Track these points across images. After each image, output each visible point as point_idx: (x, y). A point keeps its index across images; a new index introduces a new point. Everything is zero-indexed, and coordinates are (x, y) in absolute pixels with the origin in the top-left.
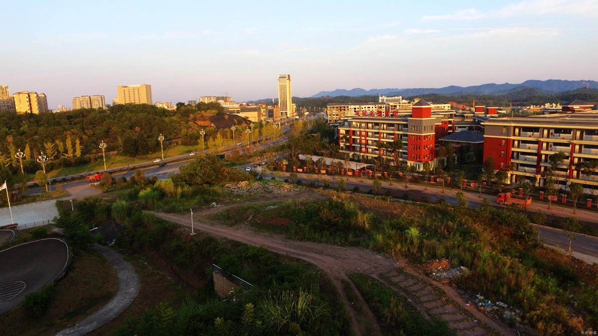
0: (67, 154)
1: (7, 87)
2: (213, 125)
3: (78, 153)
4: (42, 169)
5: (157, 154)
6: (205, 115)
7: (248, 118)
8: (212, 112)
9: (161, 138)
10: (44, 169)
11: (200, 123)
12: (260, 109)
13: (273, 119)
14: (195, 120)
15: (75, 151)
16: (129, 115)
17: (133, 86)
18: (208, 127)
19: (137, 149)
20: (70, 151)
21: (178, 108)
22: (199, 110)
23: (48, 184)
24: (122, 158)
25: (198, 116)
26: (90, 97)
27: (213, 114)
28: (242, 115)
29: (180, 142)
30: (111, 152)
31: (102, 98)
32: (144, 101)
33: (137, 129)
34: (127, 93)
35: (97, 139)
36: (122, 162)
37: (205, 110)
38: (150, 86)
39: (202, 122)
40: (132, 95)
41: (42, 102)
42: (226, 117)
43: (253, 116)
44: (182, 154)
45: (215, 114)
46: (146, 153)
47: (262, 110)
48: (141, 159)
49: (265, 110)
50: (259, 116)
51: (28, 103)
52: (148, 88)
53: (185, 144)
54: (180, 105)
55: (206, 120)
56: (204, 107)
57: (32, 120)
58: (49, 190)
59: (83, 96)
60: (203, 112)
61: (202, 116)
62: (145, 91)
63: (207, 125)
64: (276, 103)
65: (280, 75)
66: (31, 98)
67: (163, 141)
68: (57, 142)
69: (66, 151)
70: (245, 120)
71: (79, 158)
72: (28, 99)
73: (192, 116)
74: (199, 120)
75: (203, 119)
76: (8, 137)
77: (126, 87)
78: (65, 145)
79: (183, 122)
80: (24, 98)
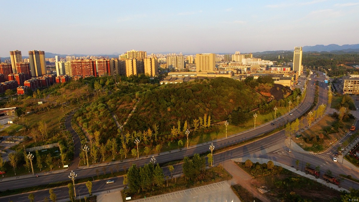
0: (204, 125)
3: (209, 124)
6: (265, 87)
14: (259, 90)
15: (207, 123)
17: (205, 54)
24: (231, 127)
25: (261, 88)
27: (270, 87)
30: (224, 122)
32: (211, 63)
33: (231, 100)
36: (232, 130)
37: (265, 83)
40: (204, 60)
42: (278, 89)
43: (287, 83)
45: (272, 88)
47: (292, 78)
48: (241, 127)
50: (291, 83)
51: (150, 64)
52: (214, 56)
53: (262, 114)
55: (267, 92)
56: (263, 81)
61: (264, 89)
62: (212, 58)
63: (268, 96)
68: (200, 119)
71: (210, 128)
72: (150, 62)
74: (262, 91)
75: (265, 91)
78: (203, 121)
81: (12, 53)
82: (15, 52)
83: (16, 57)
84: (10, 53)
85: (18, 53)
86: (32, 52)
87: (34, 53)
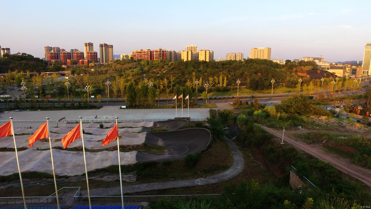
0: (219, 84)
1: (196, 47)
2: (308, 76)
3: (225, 85)
4: (206, 91)
5: (268, 91)
6: (303, 69)
7: (335, 73)
8: (310, 68)
9: (273, 81)
10: (207, 91)
11: (299, 74)
12: (345, 68)
13: (355, 76)
14: (296, 71)
15: (223, 83)
16: (255, 65)
17: (261, 48)
18: (304, 77)
19: (257, 86)
20: (221, 83)
21: (286, 64)
22: (300, 65)
23: (207, 99)
24: (248, 90)
25: (299, 70)
26: (235, 54)
27: (309, 69)
28: (331, 71)
29: (284, 85)
30: (242, 86)
31: (242, 55)
32: (266, 57)
33: (259, 74)
34: (256, 52)
35: (236, 78)
36: (248, 93)
37: (304, 66)
38: (271, 48)
39: (301, 74)
40: (259, 53)
41: (211, 55)
42: (319, 72)
43: (339, 73)
44: (285, 93)
45: (311, 69)
46: (263, 89)
47: (347, 69)
48: (259, 92)
49: (350, 68)
50: (344, 73)
51: (205, 56)
52: (269, 50)
53: (287, 86)
54: (288, 61)
55: (304, 72)
56: (304, 64)
57: (205, 65)
58: (207, 103)
59: (232, 53)
60: (302, 67)
61: (302, 70)
62: (267, 52)
63: (304, 76)
64: (360, 64)
65: (367, 43)
66: (206, 53)
67: (274, 83)
68: (215, 77)
69: (219, 83)
70: (333, 75)
71: (225, 88)
72: (205, 54)
73: (294, 69)
74: (299, 72)
75: (302, 71)
76: (193, 72)
77: (256, 49)
78: (219, 80)
79: (288, 72)
80: (203, 53)
81: (86, 45)
82: (88, 43)
83: (89, 48)
84: (84, 45)
85: (90, 45)
86: (102, 45)
87: (103, 45)
